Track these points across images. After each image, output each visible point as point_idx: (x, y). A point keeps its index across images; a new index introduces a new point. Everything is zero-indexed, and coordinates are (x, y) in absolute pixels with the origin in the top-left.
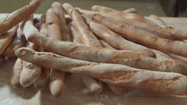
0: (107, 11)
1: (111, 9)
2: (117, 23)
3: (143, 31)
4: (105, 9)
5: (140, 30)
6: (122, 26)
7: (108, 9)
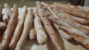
0: (61, 5)
1: (63, 4)
2: (68, 10)
3: (81, 13)
4: (60, 4)
5: (79, 12)
6: (71, 11)
7: (61, 4)
